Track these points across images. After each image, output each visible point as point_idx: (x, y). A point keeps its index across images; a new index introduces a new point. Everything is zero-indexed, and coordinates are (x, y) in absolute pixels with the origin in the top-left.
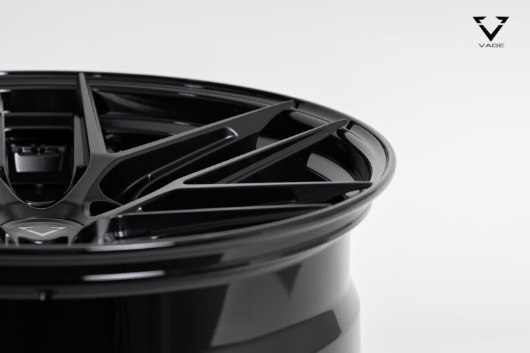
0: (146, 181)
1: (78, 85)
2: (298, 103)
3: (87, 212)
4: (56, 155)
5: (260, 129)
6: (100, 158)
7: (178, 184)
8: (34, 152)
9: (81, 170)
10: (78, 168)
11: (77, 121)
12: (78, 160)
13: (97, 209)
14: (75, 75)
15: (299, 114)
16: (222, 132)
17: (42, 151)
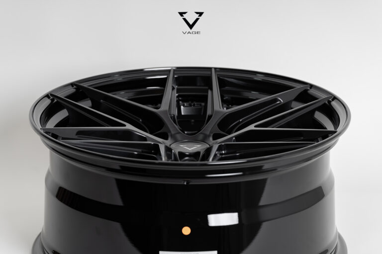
0: (239, 123)
1: (211, 74)
2: (312, 86)
3: (211, 139)
4: (200, 107)
5: (293, 99)
6: (218, 112)
7: (252, 127)
8: (190, 105)
9: (210, 117)
10: (209, 116)
11: (210, 92)
12: (209, 112)
13: (216, 137)
14: (210, 69)
15: (312, 92)
16: (275, 100)
17: (194, 105)
